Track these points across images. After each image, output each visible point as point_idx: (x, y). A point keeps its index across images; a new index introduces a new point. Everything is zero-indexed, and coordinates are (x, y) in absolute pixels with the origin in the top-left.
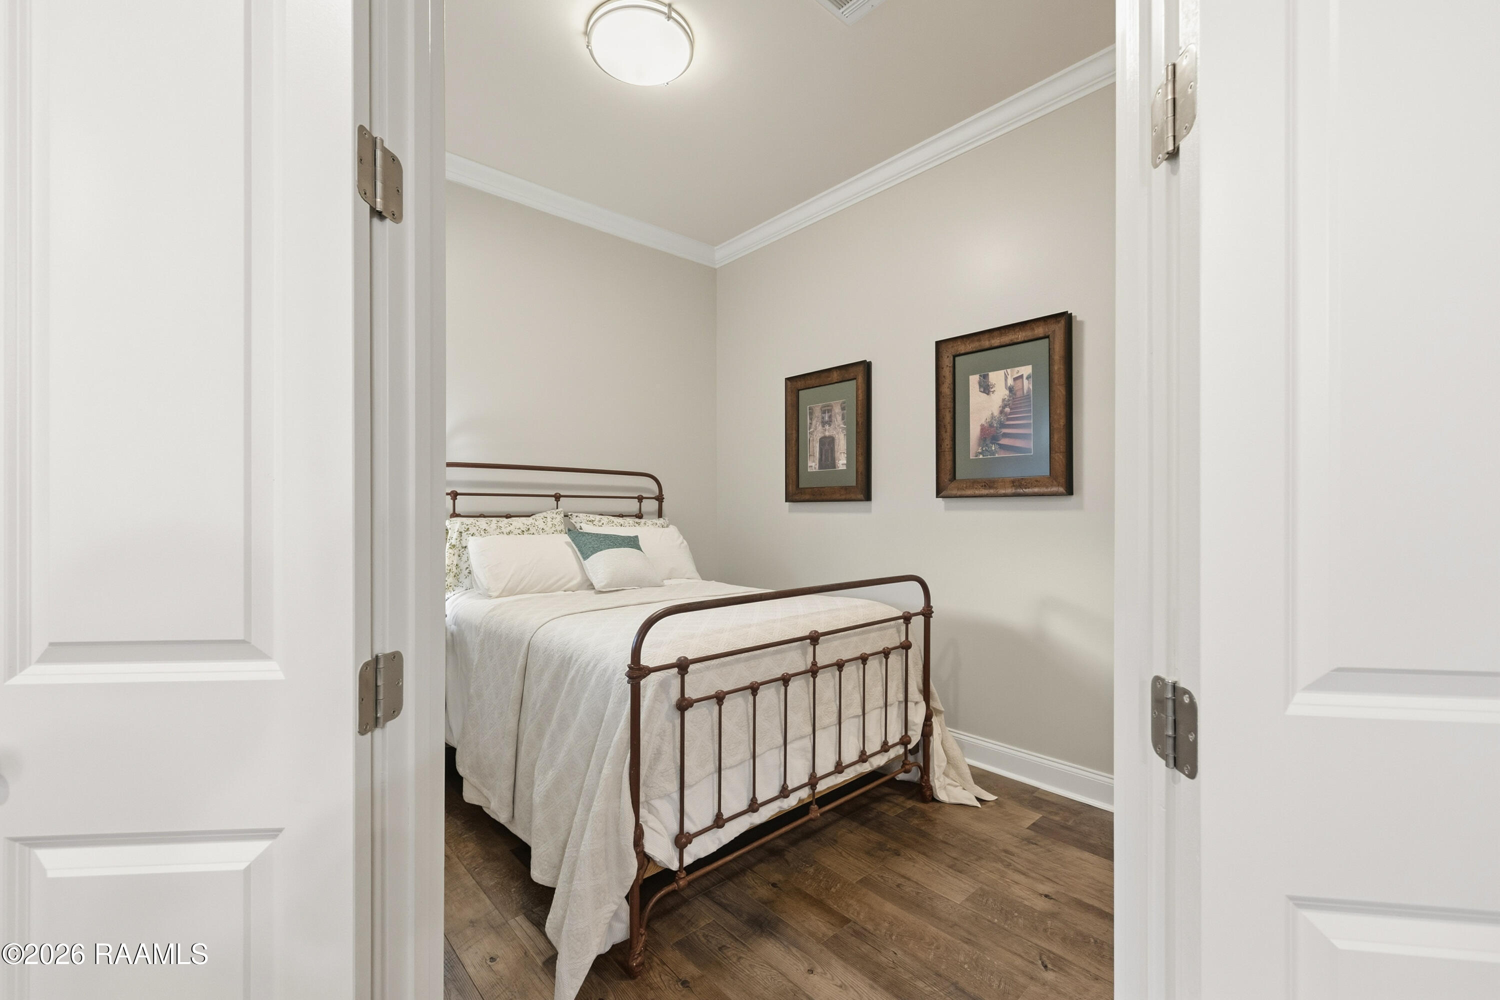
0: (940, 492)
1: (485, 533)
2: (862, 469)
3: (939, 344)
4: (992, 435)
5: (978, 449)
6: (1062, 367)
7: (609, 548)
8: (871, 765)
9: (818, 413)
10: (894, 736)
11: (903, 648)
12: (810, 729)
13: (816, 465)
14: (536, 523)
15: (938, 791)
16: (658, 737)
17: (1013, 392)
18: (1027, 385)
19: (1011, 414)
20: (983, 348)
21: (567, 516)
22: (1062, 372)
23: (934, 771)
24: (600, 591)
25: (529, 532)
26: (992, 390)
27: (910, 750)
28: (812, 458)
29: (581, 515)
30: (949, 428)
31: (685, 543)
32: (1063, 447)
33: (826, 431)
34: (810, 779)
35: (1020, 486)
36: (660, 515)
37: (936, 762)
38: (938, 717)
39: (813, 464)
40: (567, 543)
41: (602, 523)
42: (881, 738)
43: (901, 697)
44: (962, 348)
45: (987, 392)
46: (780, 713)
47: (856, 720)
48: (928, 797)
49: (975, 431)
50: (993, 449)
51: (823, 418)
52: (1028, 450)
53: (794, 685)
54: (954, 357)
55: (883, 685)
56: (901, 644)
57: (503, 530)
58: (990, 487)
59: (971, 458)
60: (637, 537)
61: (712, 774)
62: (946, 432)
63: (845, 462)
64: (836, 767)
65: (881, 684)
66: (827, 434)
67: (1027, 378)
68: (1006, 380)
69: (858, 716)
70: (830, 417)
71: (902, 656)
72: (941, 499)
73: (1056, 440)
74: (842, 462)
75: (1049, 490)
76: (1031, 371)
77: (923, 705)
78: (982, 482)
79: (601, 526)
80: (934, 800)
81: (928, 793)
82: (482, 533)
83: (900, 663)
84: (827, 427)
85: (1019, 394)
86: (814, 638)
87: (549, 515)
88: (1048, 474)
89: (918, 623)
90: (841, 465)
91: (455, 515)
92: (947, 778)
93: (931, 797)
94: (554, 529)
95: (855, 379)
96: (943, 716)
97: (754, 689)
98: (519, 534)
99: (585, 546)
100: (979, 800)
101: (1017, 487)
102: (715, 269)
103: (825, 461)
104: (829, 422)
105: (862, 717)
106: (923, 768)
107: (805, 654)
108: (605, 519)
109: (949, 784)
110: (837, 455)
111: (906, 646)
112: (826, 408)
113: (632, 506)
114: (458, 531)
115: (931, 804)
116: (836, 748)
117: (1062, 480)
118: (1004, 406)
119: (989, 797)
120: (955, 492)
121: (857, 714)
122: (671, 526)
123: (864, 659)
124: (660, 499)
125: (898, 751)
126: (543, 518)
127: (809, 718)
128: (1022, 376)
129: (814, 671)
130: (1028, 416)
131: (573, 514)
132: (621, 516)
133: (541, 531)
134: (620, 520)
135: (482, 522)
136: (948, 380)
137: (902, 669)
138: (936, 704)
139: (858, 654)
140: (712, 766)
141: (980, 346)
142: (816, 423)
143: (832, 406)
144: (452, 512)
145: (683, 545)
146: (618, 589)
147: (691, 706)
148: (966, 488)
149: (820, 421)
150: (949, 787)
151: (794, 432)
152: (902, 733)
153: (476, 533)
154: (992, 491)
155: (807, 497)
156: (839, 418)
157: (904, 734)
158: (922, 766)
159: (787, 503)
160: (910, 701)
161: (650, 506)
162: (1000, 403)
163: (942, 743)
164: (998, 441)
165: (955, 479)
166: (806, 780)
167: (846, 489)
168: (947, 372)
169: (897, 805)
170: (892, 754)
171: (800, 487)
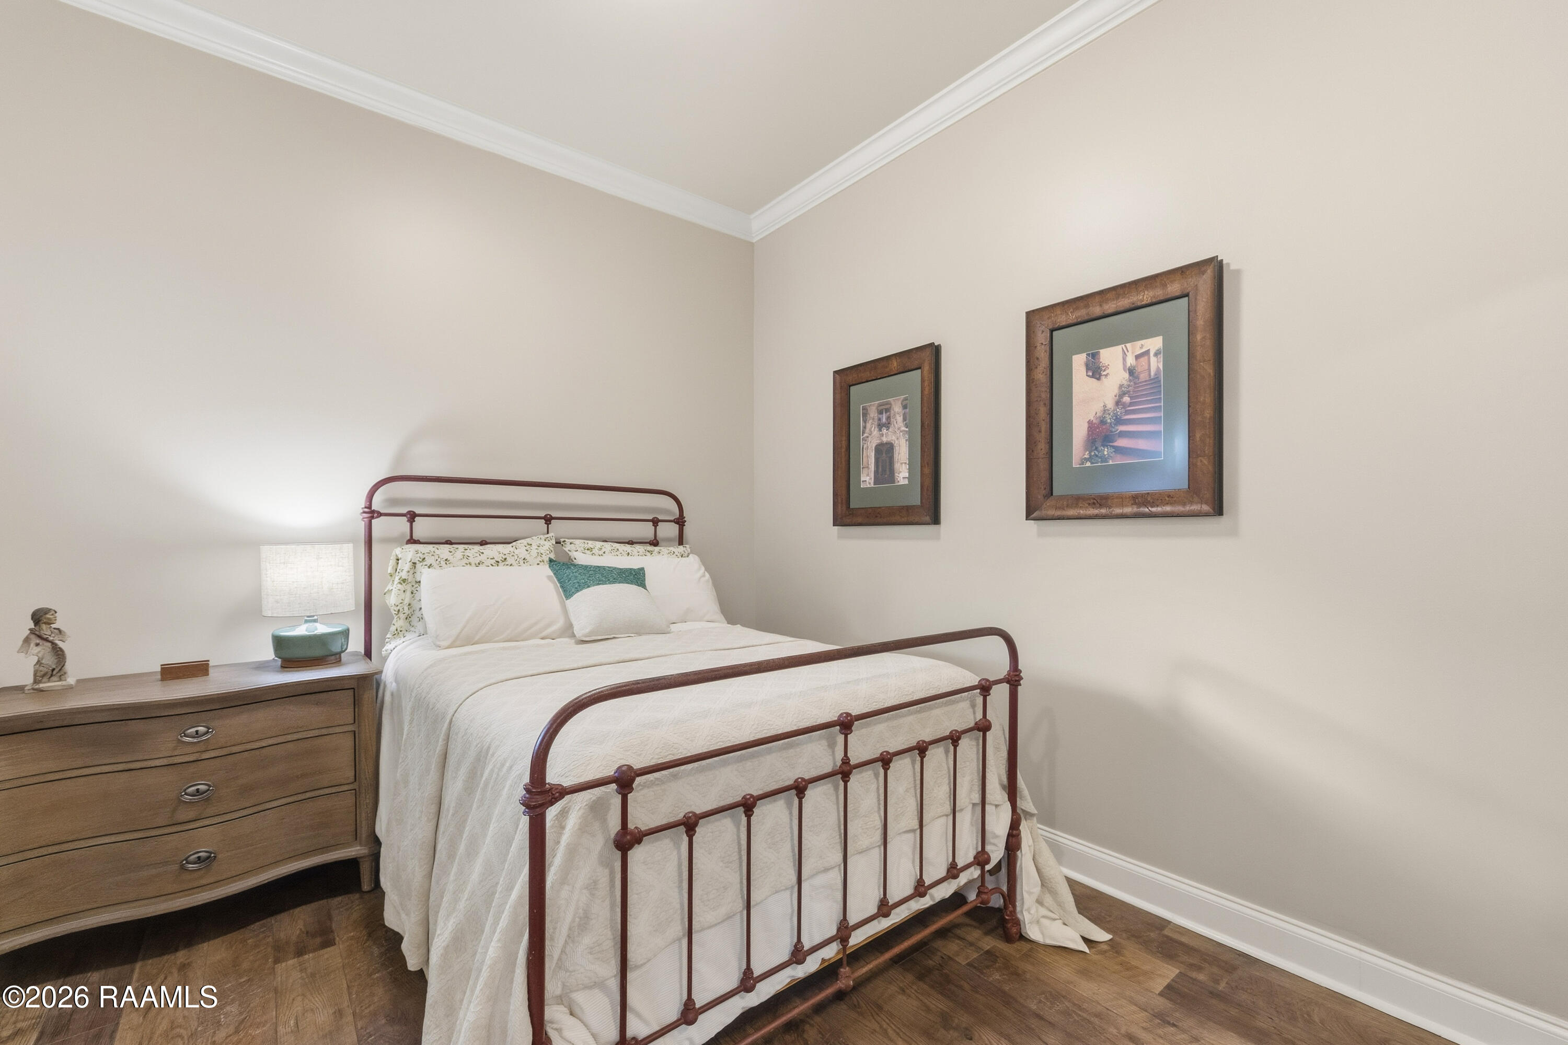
0: (1031, 512)
1: (446, 563)
2: (929, 482)
3: (1030, 315)
4: (1103, 434)
5: (1085, 455)
6: (1208, 335)
7: (599, 584)
8: (932, 897)
9: (873, 413)
10: (966, 855)
11: (979, 730)
12: (839, 857)
13: (871, 479)
14: (515, 551)
15: (1027, 927)
16: (585, 891)
17: (1136, 375)
18: (1156, 364)
19: (1131, 404)
20: (1093, 316)
21: (559, 543)
22: (1208, 343)
23: (1023, 899)
24: (583, 641)
25: (507, 563)
26: (1104, 373)
27: (988, 871)
28: (865, 471)
29: (577, 542)
30: (1044, 426)
31: (707, 575)
32: (1209, 450)
33: (883, 436)
34: (839, 930)
35: (1145, 504)
36: (681, 542)
37: (1025, 888)
38: (1028, 821)
39: (867, 479)
40: (549, 577)
41: (603, 551)
42: (947, 857)
43: (977, 798)
44: (1063, 320)
45: (1098, 377)
46: (792, 836)
47: (911, 836)
48: (1014, 935)
49: (1080, 432)
50: (1106, 453)
51: (879, 419)
52: (1155, 454)
53: (814, 794)
54: (1052, 331)
55: (949, 783)
56: (976, 724)
57: (471, 560)
58: (1101, 506)
59: (1074, 466)
60: (642, 569)
61: (679, 940)
62: (1040, 432)
63: (907, 475)
64: (879, 908)
65: (947, 782)
66: (885, 439)
67: (1156, 354)
68: (1124, 360)
69: (914, 831)
70: (888, 418)
71: (977, 739)
72: (1032, 522)
73: (1198, 439)
74: (902, 474)
75: (1188, 508)
76: (1161, 345)
77: (1008, 806)
78: (1089, 499)
79: (602, 555)
80: (1022, 938)
81: (1014, 930)
82: (443, 563)
83: (975, 749)
84: (884, 431)
85: (1143, 377)
86: (846, 724)
87: (535, 541)
88: (1187, 487)
89: (1000, 693)
90: (902, 479)
91: (412, 541)
92: (1040, 907)
93: (1019, 934)
94: (539, 559)
95: (919, 368)
96: (1035, 819)
97: (748, 805)
98: (492, 565)
99: (569, 581)
100: (1087, 941)
101: (1139, 505)
102: (752, 244)
103: (882, 475)
104: (887, 425)
105: (918, 832)
106: (1006, 896)
107: (832, 745)
108: (608, 546)
109: (1044, 917)
110: (897, 466)
111: (983, 727)
112: (884, 407)
113: (646, 530)
114: (410, 561)
115: (1018, 945)
116: (879, 879)
117: (1208, 494)
118: (1122, 395)
119: (1102, 936)
120: (1051, 512)
121: (911, 828)
122: (691, 556)
123: (922, 749)
124: (680, 521)
125: (972, 873)
126: (526, 545)
127: (839, 840)
128: (1147, 353)
129: (845, 771)
130: (1156, 407)
131: (566, 540)
132: (631, 543)
133: (522, 562)
134: (628, 548)
135: (444, 550)
136: (1044, 363)
137: (978, 759)
138: (1026, 803)
139: (913, 743)
140: (678, 928)
141: (1088, 314)
142: (872, 427)
143: (891, 404)
144: (409, 538)
145: (703, 579)
146: (607, 637)
147: (639, 841)
148: (1068, 506)
149: (876, 423)
150: (1044, 921)
151: (844, 438)
152: (977, 848)
153: (434, 563)
154: (1103, 511)
155: (860, 520)
156: (900, 419)
157: (980, 849)
158: (1006, 893)
159: (836, 527)
160: (988, 804)
161: (668, 530)
162: (1116, 391)
163: (1034, 859)
164: (1112, 442)
165: (1052, 495)
166: (833, 931)
167: (908, 509)
168: (1042, 353)
169: (971, 944)
170: (963, 879)
171: (851, 507)
